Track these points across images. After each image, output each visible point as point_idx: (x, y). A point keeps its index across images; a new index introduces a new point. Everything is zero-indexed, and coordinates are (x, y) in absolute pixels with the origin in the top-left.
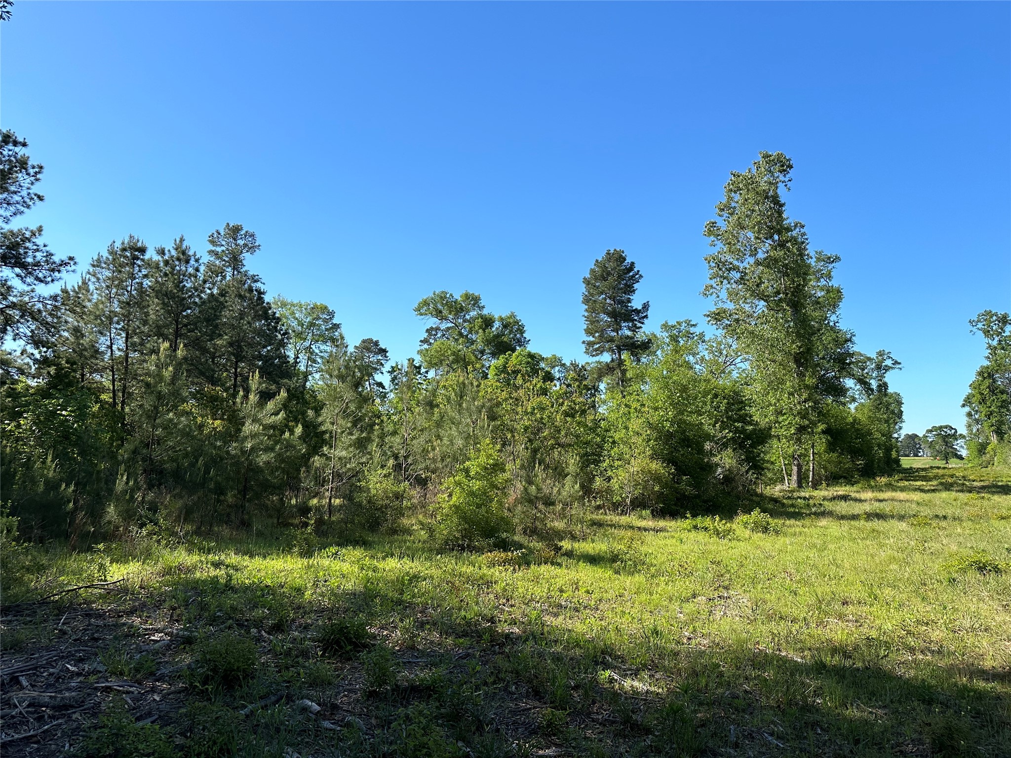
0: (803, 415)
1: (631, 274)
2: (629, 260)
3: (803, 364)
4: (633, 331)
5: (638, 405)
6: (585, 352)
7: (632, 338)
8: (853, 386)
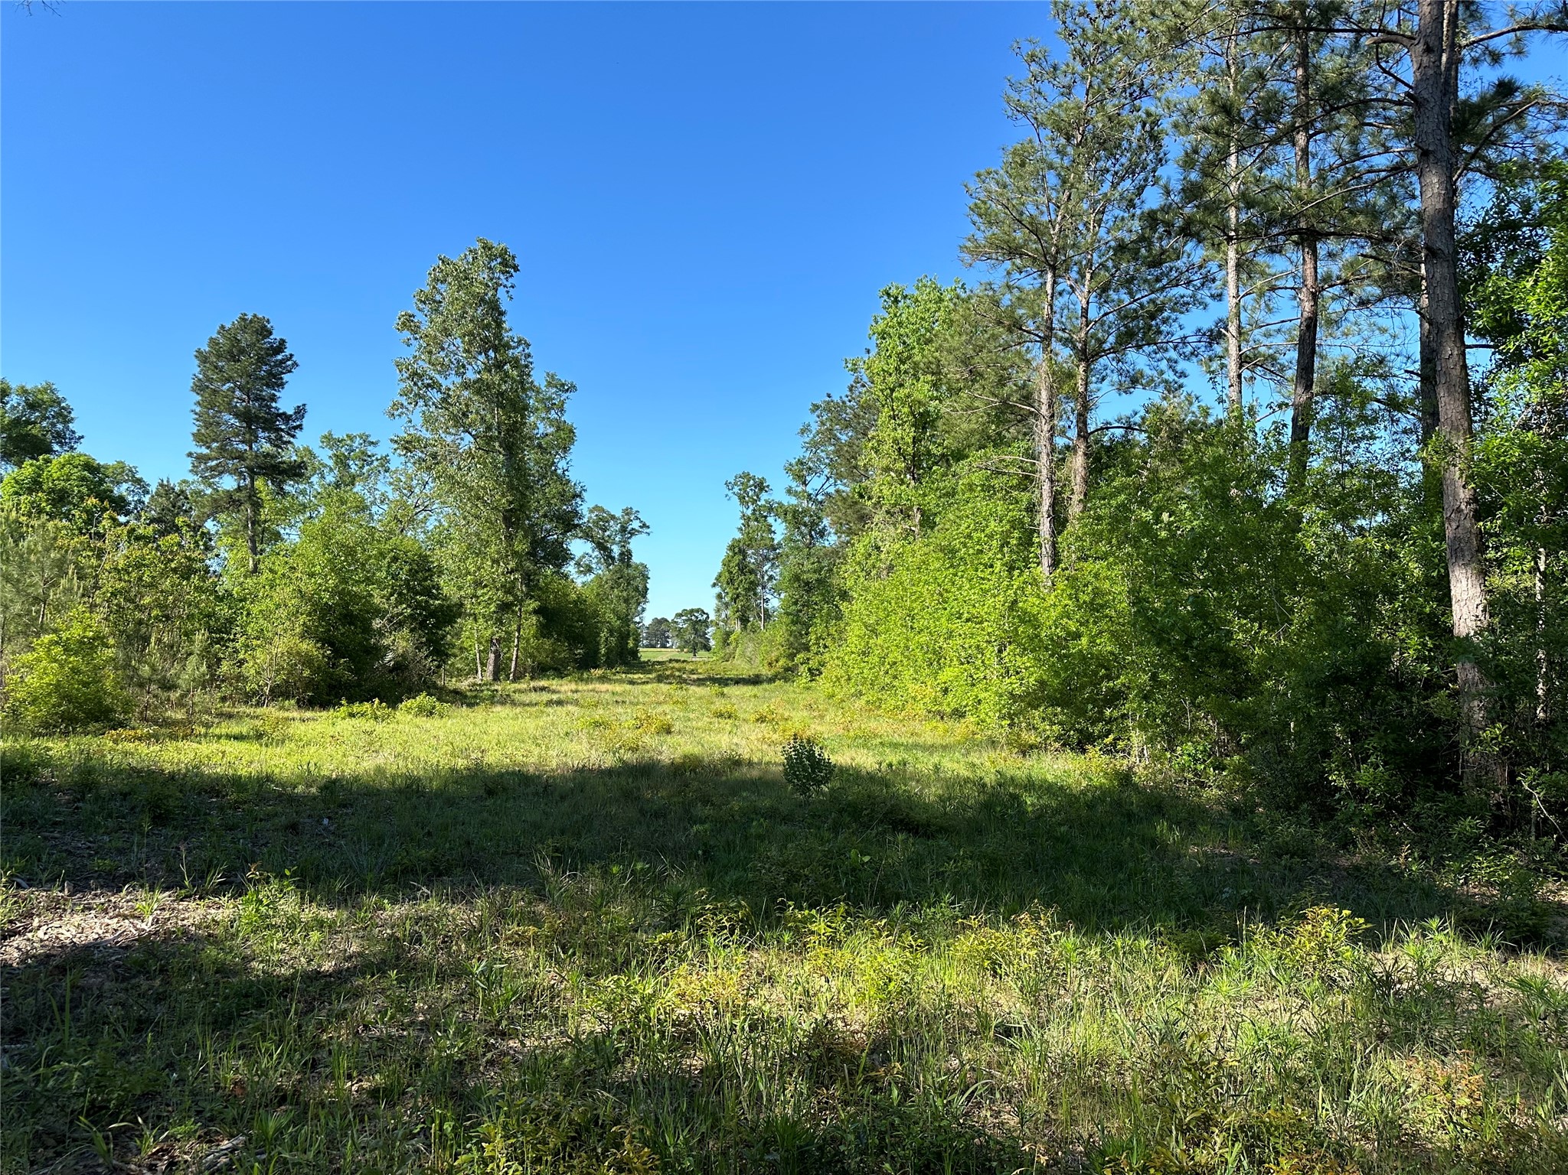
0: (509, 589)
1: (279, 357)
2: (276, 335)
3: (513, 523)
4: (275, 446)
5: (286, 570)
6: (191, 471)
7: (273, 457)
8: (590, 552)
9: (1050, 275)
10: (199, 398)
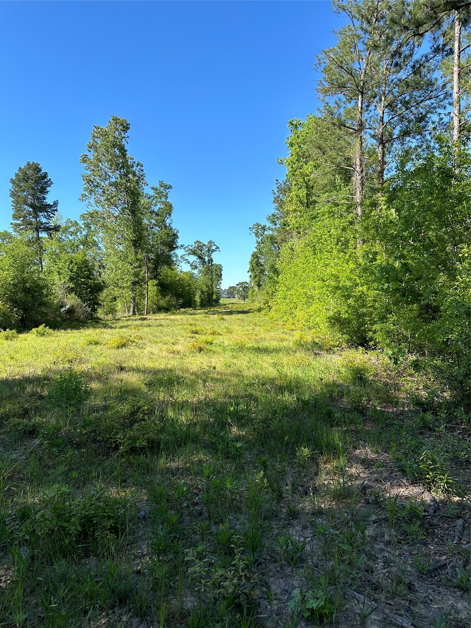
1: (45, 180)
4: (48, 219)
7: (47, 223)
8: (196, 260)
9: (360, 97)
10: (13, 199)
